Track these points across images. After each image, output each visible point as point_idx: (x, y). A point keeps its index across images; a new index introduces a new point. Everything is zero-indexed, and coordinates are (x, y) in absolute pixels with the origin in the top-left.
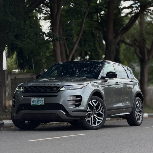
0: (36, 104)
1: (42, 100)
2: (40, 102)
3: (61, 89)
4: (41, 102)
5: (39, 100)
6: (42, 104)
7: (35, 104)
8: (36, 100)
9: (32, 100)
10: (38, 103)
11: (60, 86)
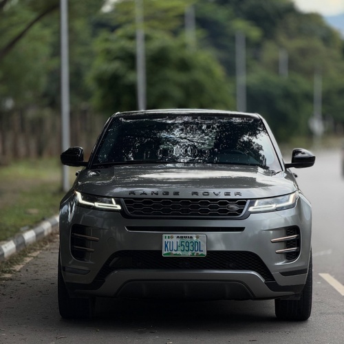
0: (178, 253)
1: (199, 240)
2: (191, 248)
3: (251, 209)
4: (194, 249)
5: (189, 240)
6: (200, 253)
7: (174, 252)
8: (179, 240)
9: (164, 240)
10: (187, 248)
11: (247, 199)
